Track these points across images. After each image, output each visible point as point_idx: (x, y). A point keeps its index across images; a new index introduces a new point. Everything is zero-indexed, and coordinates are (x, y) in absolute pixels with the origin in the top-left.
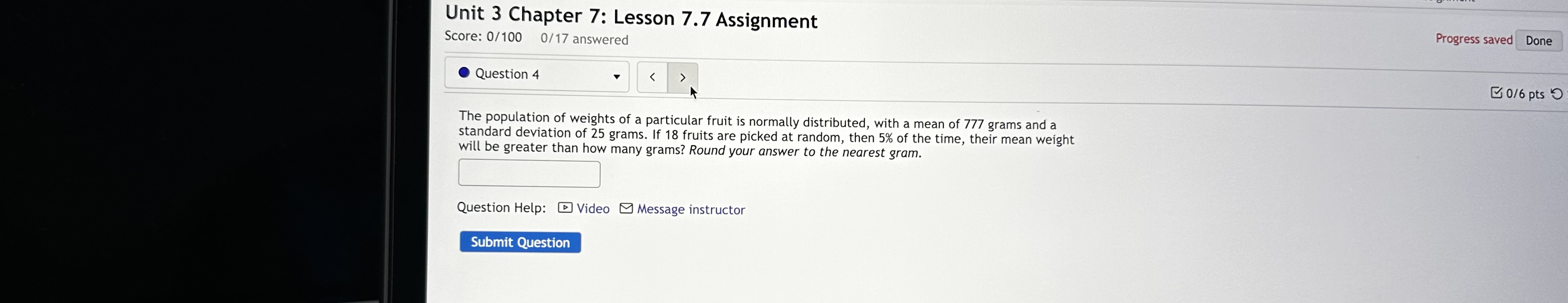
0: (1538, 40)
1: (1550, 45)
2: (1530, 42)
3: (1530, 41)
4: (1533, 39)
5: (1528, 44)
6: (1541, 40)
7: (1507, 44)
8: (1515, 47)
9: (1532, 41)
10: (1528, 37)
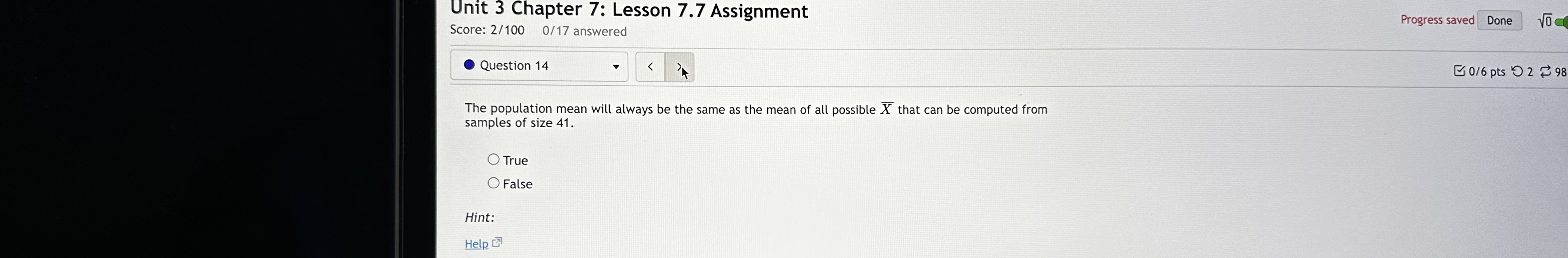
0: (1499, 20)
1: (1510, 24)
2: (1491, 22)
3: (1491, 19)
4: (1494, 19)
5: (1489, 24)
6: (1502, 19)
7: (1468, 23)
8: (1477, 27)
9: (1492, 21)
10: (1489, 17)
